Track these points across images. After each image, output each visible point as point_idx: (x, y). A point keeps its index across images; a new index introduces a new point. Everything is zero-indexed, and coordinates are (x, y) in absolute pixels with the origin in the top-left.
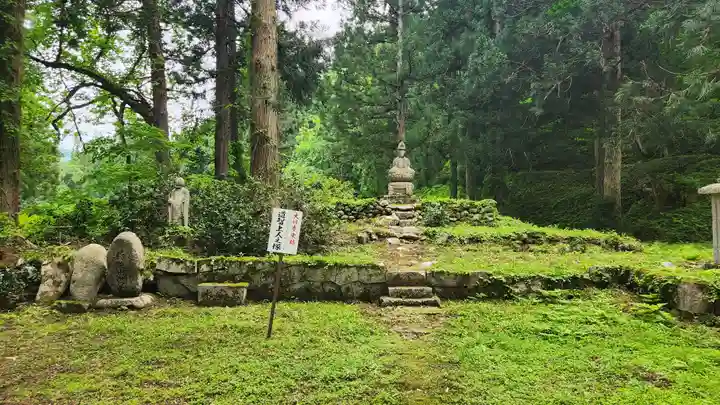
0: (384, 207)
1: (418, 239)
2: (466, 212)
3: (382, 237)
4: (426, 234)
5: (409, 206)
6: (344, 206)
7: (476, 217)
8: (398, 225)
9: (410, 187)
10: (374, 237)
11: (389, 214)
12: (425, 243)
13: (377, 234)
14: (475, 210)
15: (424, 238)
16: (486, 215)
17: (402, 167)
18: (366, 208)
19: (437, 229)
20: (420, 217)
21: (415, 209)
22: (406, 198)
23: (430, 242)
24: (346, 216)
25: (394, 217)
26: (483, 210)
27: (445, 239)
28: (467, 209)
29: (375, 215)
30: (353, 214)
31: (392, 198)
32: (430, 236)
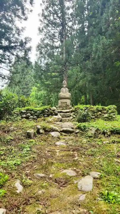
0: (54, 111)
1: (73, 132)
2: (100, 113)
3: (47, 131)
4: (79, 128)
5: (68, 110)
6: (31, 110)
7: (106, 115)
8: (61, 121)
9: (69, 102)
10: (41, 131)
11: (56, 115)
12: (78, 135)
13: (44, 129)
14: (105, 111)
15: (78, 131)
16: (112, 114)
17: (65, 92)
18: (43, 112)
19: (86, 124)
20: (74, 116)
21: (72, 112)
22: (67, 106)
23: (82, 134)
24: (31, 117)
25: (59, 116)
26: (110, 111)
27: (93, 132)
28: (101, 111)
29: (48, 116)
30: (36, 115)
31: (60, 107)
32: (81, 130)
